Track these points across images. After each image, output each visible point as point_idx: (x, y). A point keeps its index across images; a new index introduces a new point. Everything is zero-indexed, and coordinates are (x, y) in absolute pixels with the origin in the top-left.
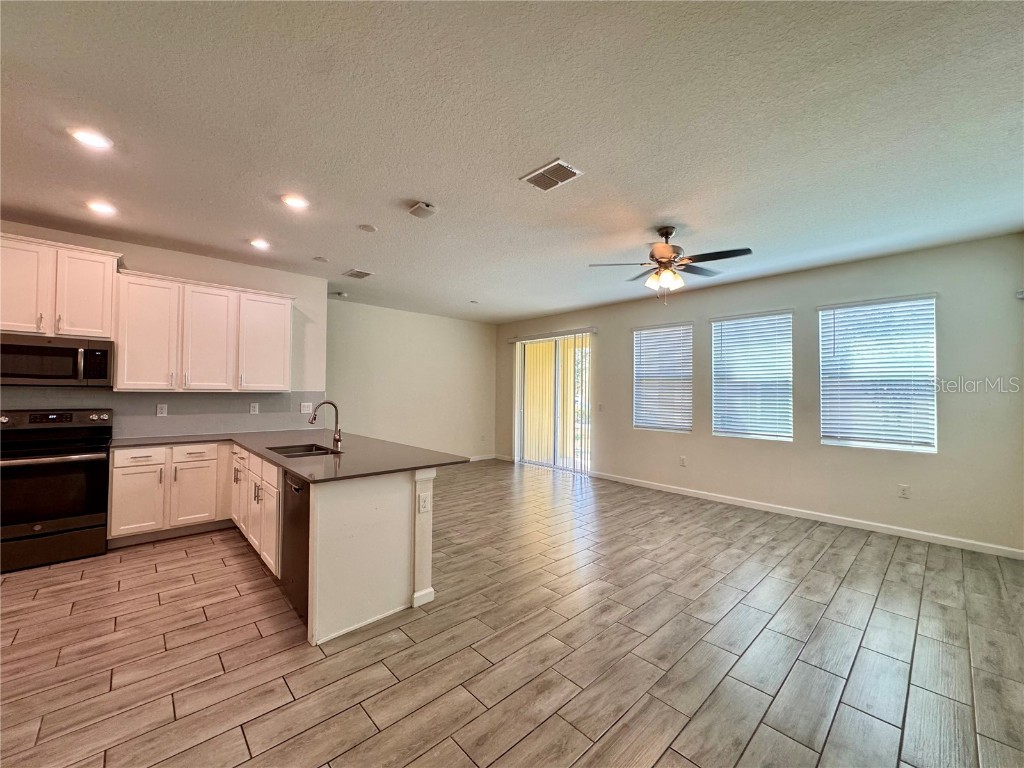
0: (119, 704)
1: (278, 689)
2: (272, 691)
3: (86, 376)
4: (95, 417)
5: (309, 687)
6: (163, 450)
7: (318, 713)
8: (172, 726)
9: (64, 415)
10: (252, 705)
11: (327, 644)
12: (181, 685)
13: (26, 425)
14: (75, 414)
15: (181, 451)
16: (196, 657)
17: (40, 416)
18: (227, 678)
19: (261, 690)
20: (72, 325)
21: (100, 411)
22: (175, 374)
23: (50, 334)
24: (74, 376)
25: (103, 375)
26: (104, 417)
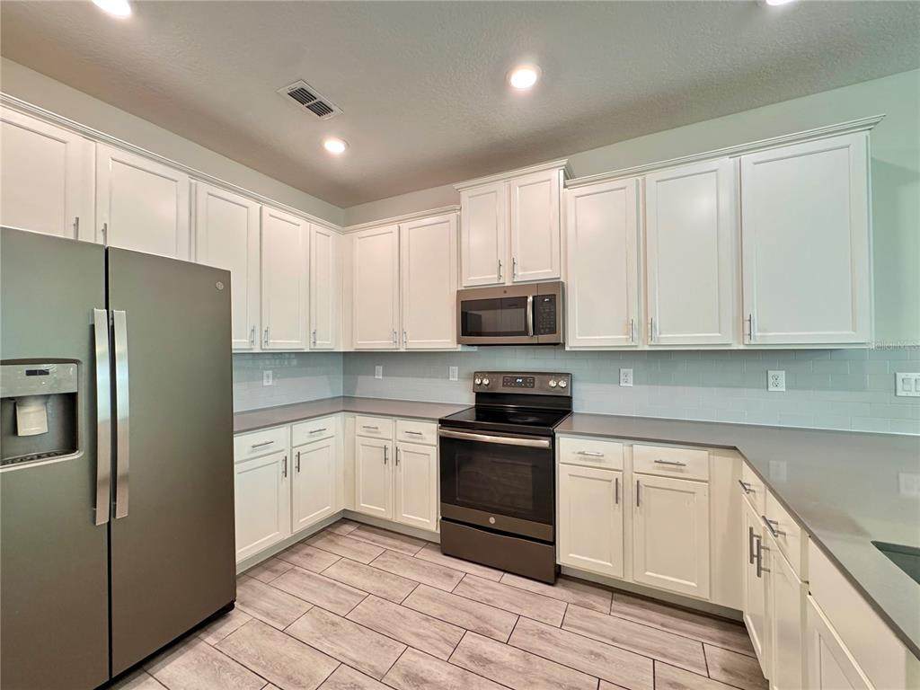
3: (536, 331)
4: (553, 384)
9: (529, 377)
13: (501, 389)
14: (537, 377)
15: (647, 454)
17: (509, 377)
20: (524, 269)
21: (557, 375)
22: (636, 322)
23: (508, 284)
24: (526, 333)
25: (553, 330)
26: (562, 384)
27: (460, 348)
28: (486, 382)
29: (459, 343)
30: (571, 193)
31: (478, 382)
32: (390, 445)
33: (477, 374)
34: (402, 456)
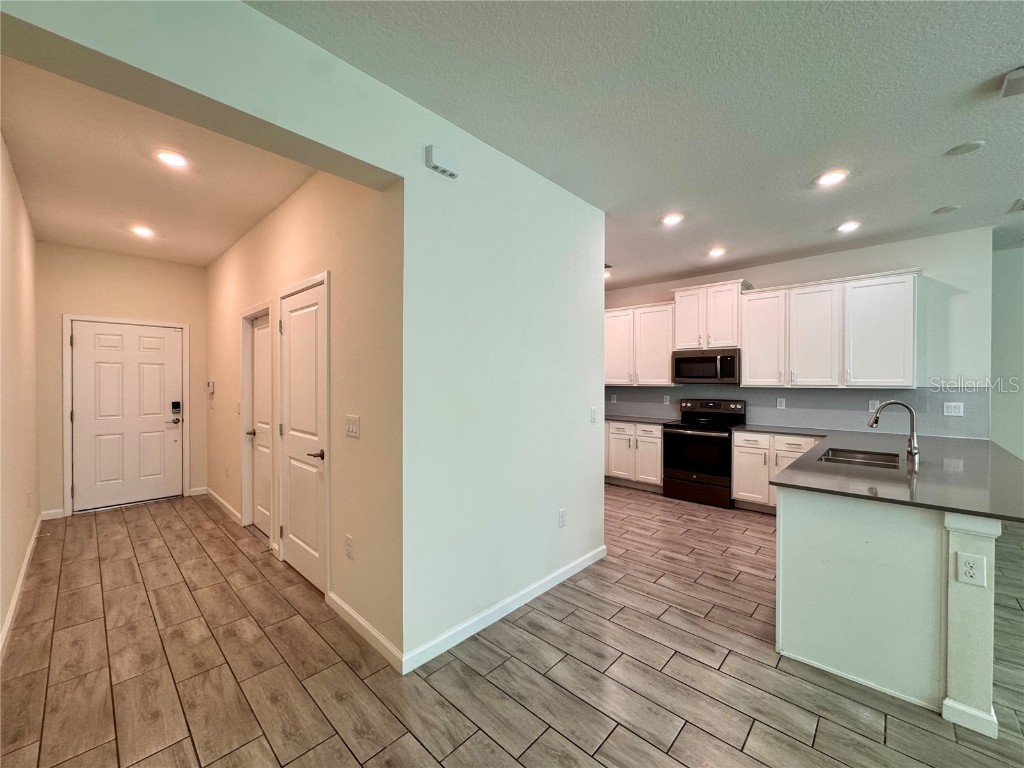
0: (650, 591)
1: (718, 654)
2: (713, 651)
3: (722, 376)
4: (732, 406)
5: (738, 672)
6: (766, 437)
7: (720, 692)
8: (653, 620)
9: (718, 403)
10: (694, 647)
11: (789, 659)
12: (679, 605)
13: (699, 410)
14: (722, 403)
16: (703, 598)
17: (705, 403)
18: (703, 623)
19: (708, 644)
20: (716, 340)
21: (736, 402)
22: (783, 372)
23: (705, 348)
24: (715, 377)
25: (732, 375)
26: (739, 406)
27: (673, 385)
28: (689, 405)
29: (673, 381)
30: (746, 298)
31: (684, 405)
32: (632, 438)
33: (682, 401)
34: (640, 444)
